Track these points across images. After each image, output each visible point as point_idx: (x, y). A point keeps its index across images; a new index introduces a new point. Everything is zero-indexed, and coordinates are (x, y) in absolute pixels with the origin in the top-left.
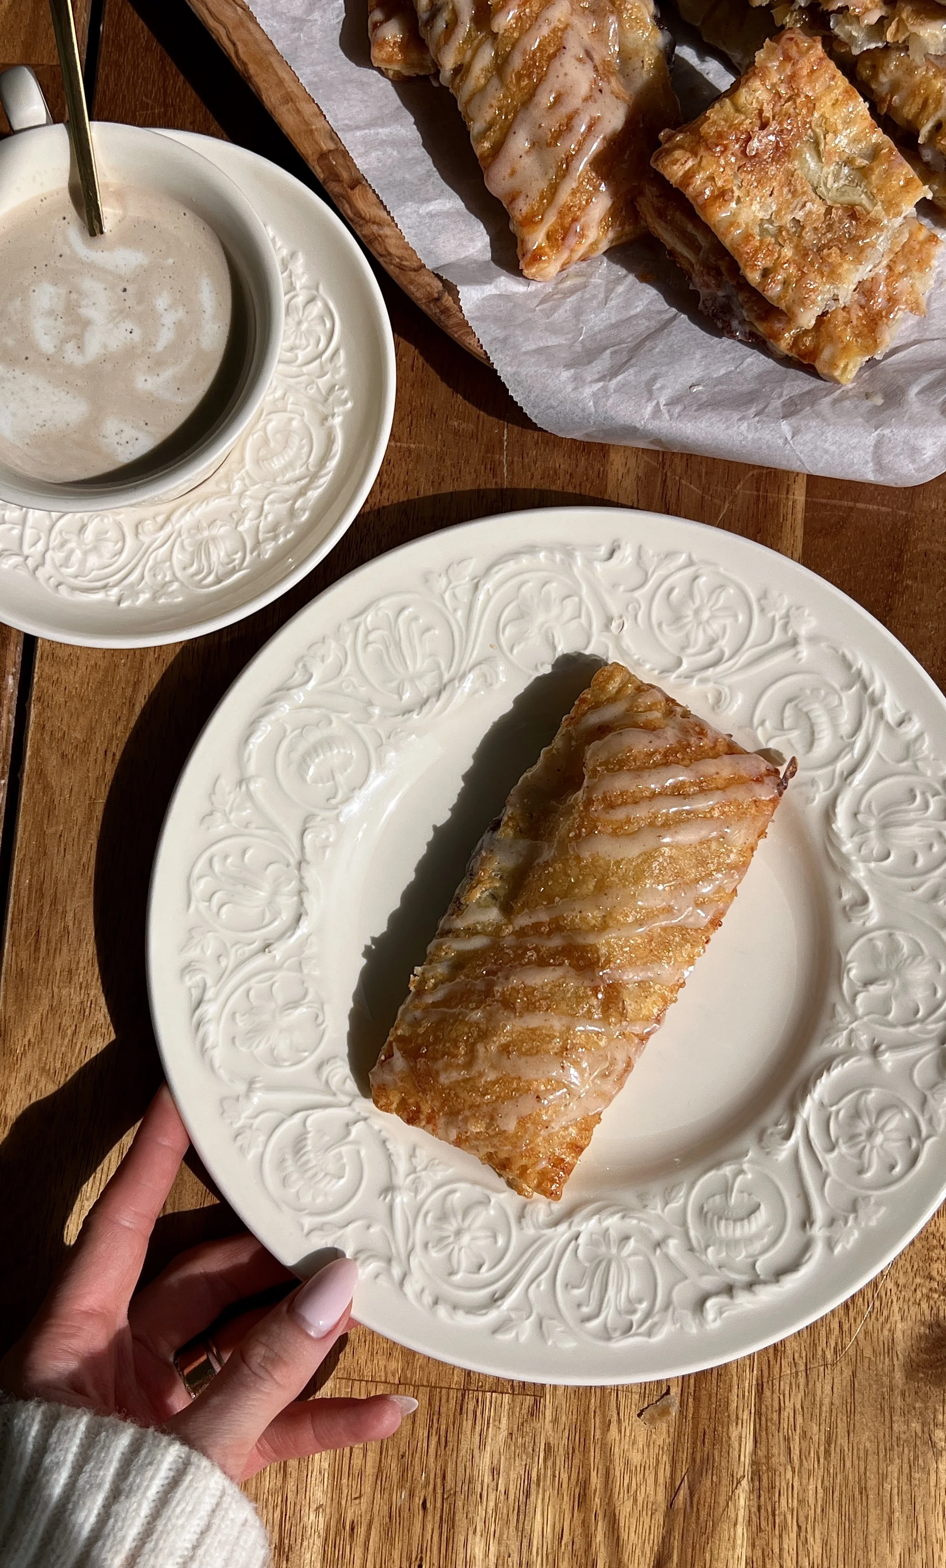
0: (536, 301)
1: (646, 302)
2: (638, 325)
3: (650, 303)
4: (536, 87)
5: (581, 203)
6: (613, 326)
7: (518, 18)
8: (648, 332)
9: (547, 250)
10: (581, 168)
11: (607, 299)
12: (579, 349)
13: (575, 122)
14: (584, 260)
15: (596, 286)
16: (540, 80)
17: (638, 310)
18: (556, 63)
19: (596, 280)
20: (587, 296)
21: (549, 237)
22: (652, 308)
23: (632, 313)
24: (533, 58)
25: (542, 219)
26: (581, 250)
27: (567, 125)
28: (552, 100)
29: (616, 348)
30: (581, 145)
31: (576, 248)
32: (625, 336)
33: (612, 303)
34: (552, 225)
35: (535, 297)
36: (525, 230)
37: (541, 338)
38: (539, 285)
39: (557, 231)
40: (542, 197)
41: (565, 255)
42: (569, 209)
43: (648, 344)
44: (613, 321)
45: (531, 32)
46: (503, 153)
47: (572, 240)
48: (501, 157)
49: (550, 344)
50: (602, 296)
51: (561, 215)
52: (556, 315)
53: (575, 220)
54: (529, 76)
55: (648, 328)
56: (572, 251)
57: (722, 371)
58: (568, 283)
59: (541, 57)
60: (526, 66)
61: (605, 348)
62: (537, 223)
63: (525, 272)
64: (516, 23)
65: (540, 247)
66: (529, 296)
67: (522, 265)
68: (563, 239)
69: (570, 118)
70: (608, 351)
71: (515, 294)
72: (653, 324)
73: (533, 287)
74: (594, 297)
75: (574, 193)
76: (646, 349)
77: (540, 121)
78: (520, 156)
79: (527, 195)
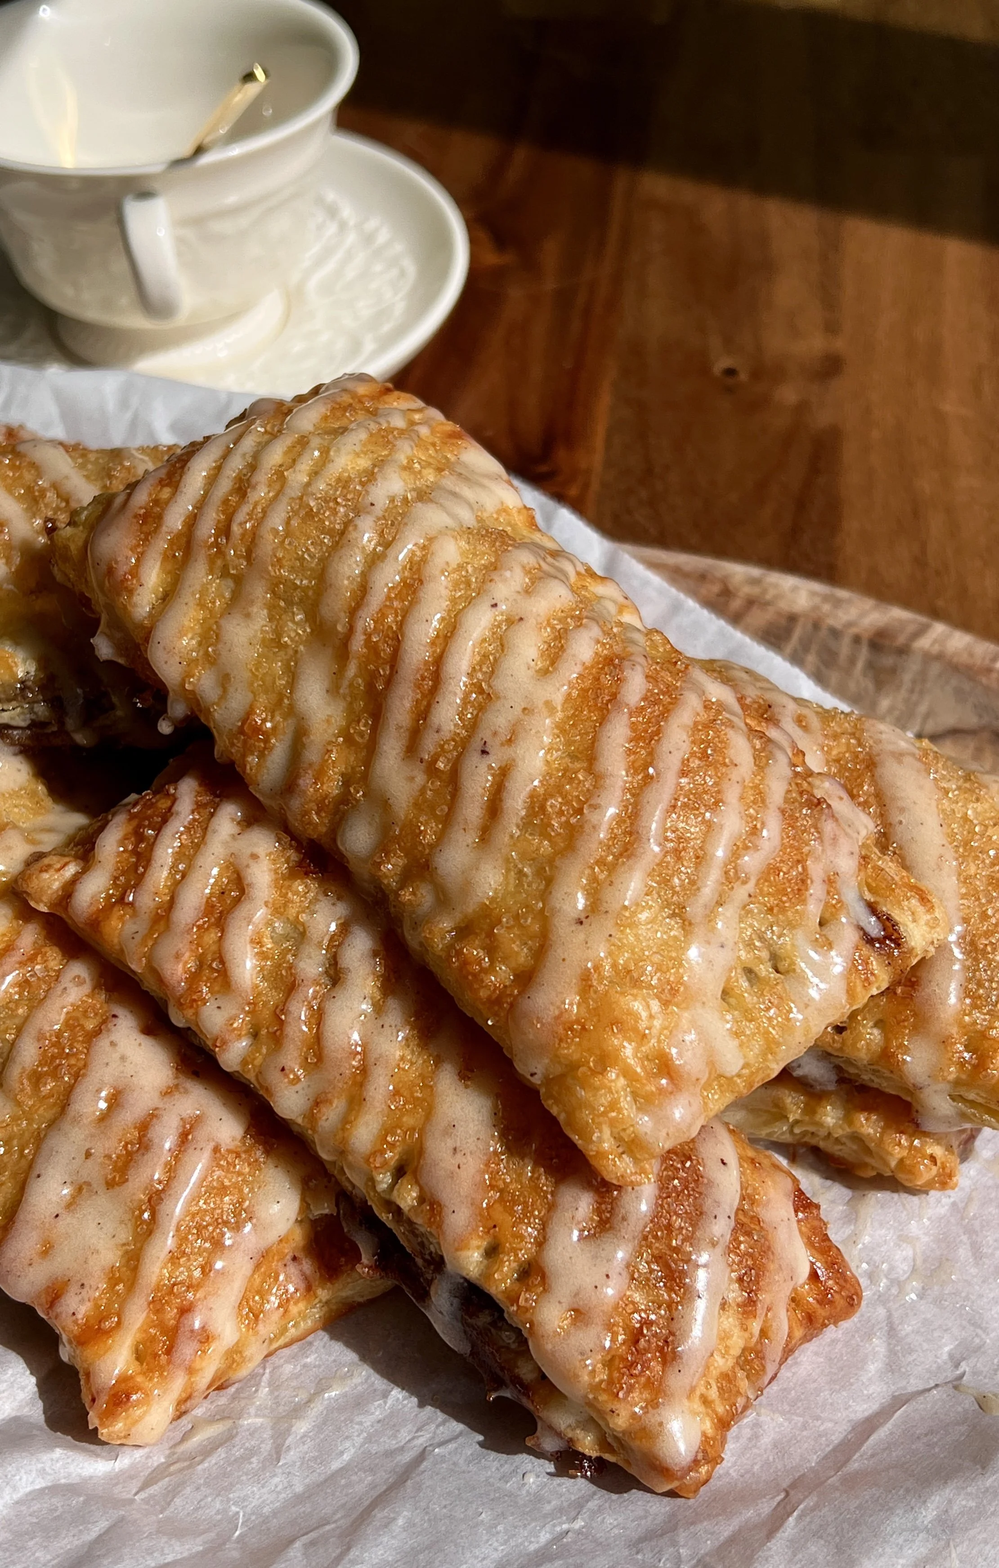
0: (134, 1486)
1: (358, 1441)
2: (349, 1485)
3: (369, 1439)
4: (70, 1090)
5: (190, 1277)
6: (299, 1499)
7: (24, 984)
8: (375, 1494)
9: (139, 1379)
10: (178, 1210)
11: (278, 1451)
12: (235, 1554)
13: (154, 1133)
14: (220, 1388)
15: (253, 1432)
16: (77, 1076)
17: (346, 1457)
18: (102, 1044)
19: (250, 1421)
20: (237, 1452)
21: (139, 1356)
22: (374, 1448)
23: (336, 1465)
24: (57, 1044)
25: (119, 1323)
26: (209, 1368)
27: (140, 1140)
28: (103, 1105)
29: (313, 1535)
30: (172, 1171)
31: (197, 1364)
32: (328, 1510)
33: (291, 1456)
34: (143, 1330)
35: (131, 1478)
36: (89, 1352)
37: (150, 1552)
38: (138, 1454)
39: (153, 1339)
40: (113, 1280)
41: (177, 1385)
42: (171, 1292)
43: (380, 1514)
44: (299, 1488)
45: (48, 1002)
46: (21, 1216)
47: (187, 1350)
48: (18, 1225)
49: (170, 1558)
50: (267, 1447)
51: (157, 1305)
52: (178, 1501)
53: (185, 1310)
54: (55, 1073)
55: (373, 1486)
56: (191, 1371)
57: (544, 1537)
58: (197, 1439)
59: (73, 1039)
60: (46, 1059)
61: (291, 1541)
62: (108, 1333)
63: (104, 1433)
64: (20, 994)
65: (124, 1379)
66: (114, 1479)
67: (93, 1420)
68: (169, 1352)
69: (144, 1127)
70: (298, 1544)
71: (86, 1480)
72: (383, 1477)
73: (125, 1461)
74: (252, 1452)
75: (174, 1258)
76: (377, 1523)
77: (88, 1146)
78: (57, 1216)
79: (83, 1285)
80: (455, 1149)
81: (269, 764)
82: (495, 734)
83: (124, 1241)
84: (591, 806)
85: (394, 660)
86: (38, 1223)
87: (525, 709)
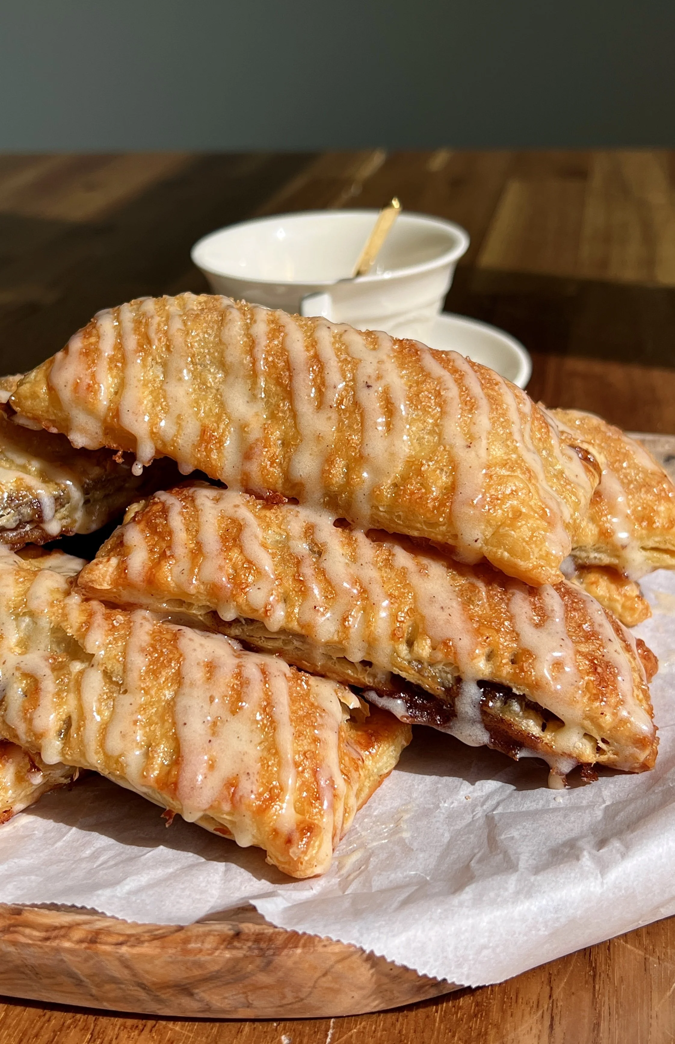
53: (314, 772)
77: (209, 695)
78: (210, 741)
79: (248, 773)
80: (442, 608)
81: (226, 454)
82: (369, 377)
83: (259, 741)
84: (444, 389)
85: (289, 366)
86: (200, 749)
87: (378, 362)
